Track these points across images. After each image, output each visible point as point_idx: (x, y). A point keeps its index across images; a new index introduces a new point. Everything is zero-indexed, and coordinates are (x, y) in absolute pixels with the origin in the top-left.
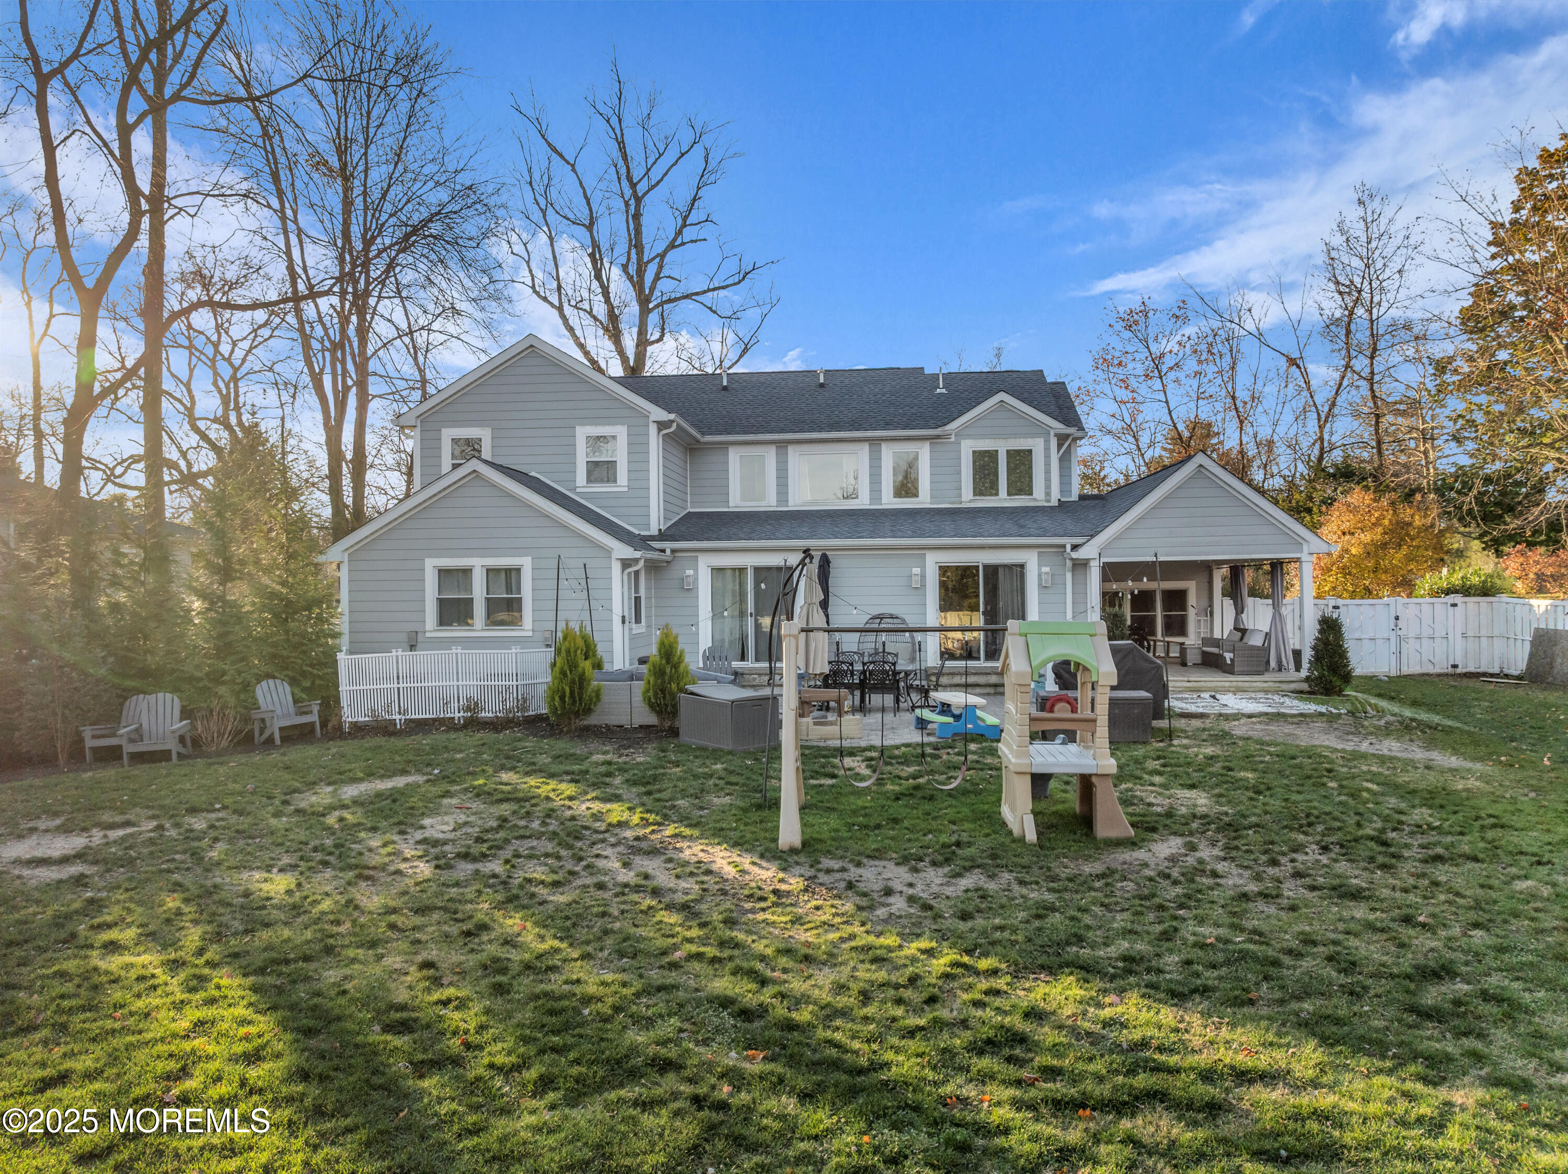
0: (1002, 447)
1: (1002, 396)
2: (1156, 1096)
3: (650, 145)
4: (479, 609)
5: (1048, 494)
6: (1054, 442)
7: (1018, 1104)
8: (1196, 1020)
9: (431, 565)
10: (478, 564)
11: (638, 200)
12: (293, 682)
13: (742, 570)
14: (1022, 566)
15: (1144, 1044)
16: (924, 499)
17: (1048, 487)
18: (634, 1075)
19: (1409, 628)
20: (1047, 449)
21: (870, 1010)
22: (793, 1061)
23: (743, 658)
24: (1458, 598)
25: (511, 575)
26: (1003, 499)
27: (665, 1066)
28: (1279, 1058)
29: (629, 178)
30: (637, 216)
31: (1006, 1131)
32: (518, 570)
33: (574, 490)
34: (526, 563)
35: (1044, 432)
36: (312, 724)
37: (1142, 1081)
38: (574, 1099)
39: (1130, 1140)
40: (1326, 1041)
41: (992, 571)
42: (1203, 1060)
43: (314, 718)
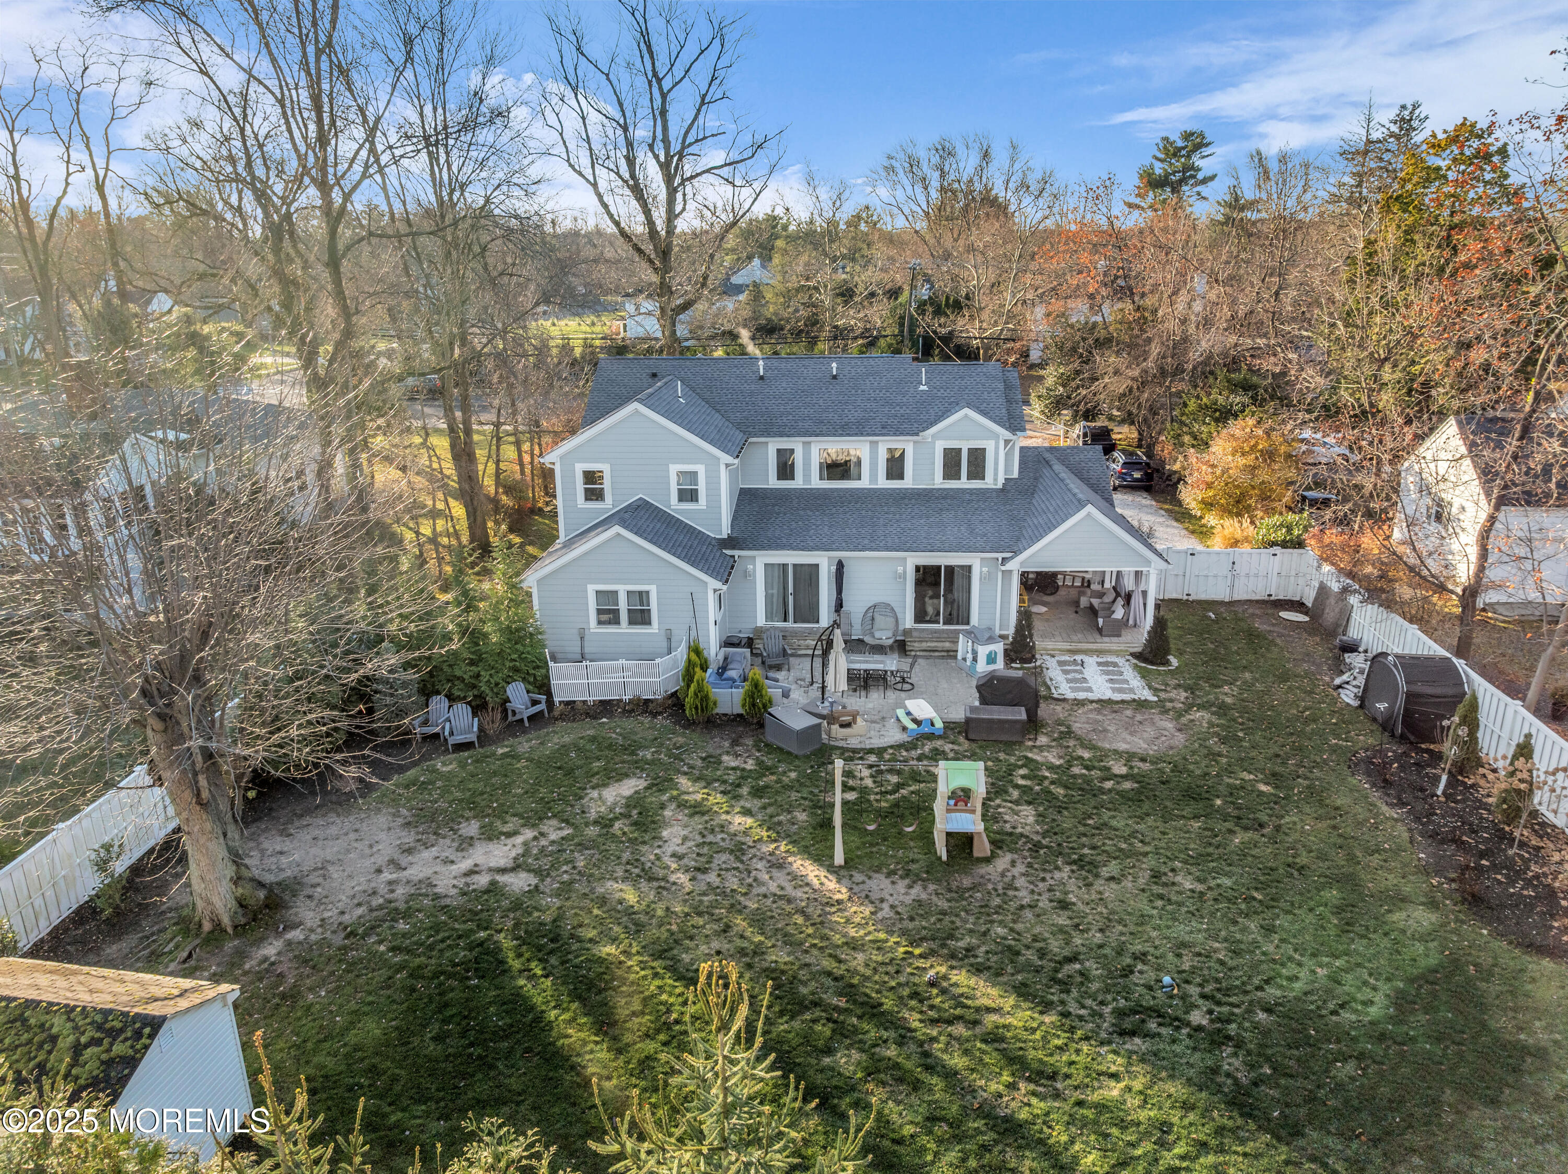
0: (965, 446)
1: (967, 411)
2: (960, 1018)
3: (672, 37)
4: (624, 616)
5: (996, 480)
6: (1002, 444)
7: (921, 1021)
8: (982, 983)
9: (591, 589)
10: (622, 590)
11: (664, 96)
12: (524, 679)
13: (785, 566)
14: (970, 567)
15: (962, 995)
16: (908, 483)
17: (996, 474)
18: (807, 1008)
19: (1241, 568)
20: (997, 448)
21: (877, 978)
22: (855, 1002)
23: (785, 620)
24: (1277, 550)
25: (643, 596)
26: (964, 483)
27: (816, 1004)
28: (1000, 1002)
29: (655, 74)
30: (664, 112)
31: (915, 1030)
32: (648, 593)
33: (669, 507)
34: (653, 589)
35: (996, 437)
36: (542, 712)
37: (958, 1011)
38: (792, 1018)
39: (950, 1035)
40: (1019, 995)
41: (950, 570)
42: (978, 1003)
43: (542, 706)
